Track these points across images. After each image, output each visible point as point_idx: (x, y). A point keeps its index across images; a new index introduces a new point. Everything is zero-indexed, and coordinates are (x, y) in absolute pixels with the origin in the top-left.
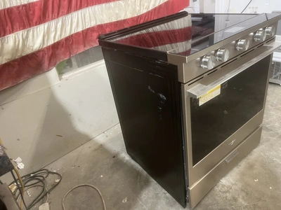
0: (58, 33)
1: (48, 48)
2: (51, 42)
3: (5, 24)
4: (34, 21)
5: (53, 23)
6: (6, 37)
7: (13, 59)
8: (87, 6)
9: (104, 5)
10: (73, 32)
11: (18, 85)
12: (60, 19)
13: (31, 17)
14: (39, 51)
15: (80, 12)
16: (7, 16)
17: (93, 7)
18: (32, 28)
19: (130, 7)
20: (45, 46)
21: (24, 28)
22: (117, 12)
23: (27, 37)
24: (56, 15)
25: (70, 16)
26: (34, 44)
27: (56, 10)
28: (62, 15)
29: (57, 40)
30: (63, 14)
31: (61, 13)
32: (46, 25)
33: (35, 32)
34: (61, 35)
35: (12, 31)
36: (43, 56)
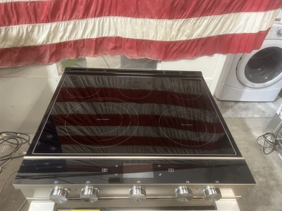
0: (67, 34)
1: (52, 45)
2: (57, 41)
3: (11, 15)
4: (41, 19)
5: (62, 25)
6: (11, 27)
7: (15, 46)
8: (109, 15)
9: (129, 19)
10: (85, 37)
11: (16, 68)
12: (72, 22)
13: (39, 14)
14: (41, 46)
15: (97, 19)
16: (14, 9)
17: (116, 17)
18: (38, 25)
19: (163, 30)
20: (49, 43)
21: (30, 22)
22: (145, 30)
23: (32, 31)
24: (68, 17)
25: (84, 22)
26: (38, 39)
27: (69, 13)
28: (75, 19)
29: (64, 40)
30: (77, 18)
31: (74, 17)
32: (54, 24)
33: (41, 29)
34: (70, 37)
35: (18, 22)
36: (45, 51)
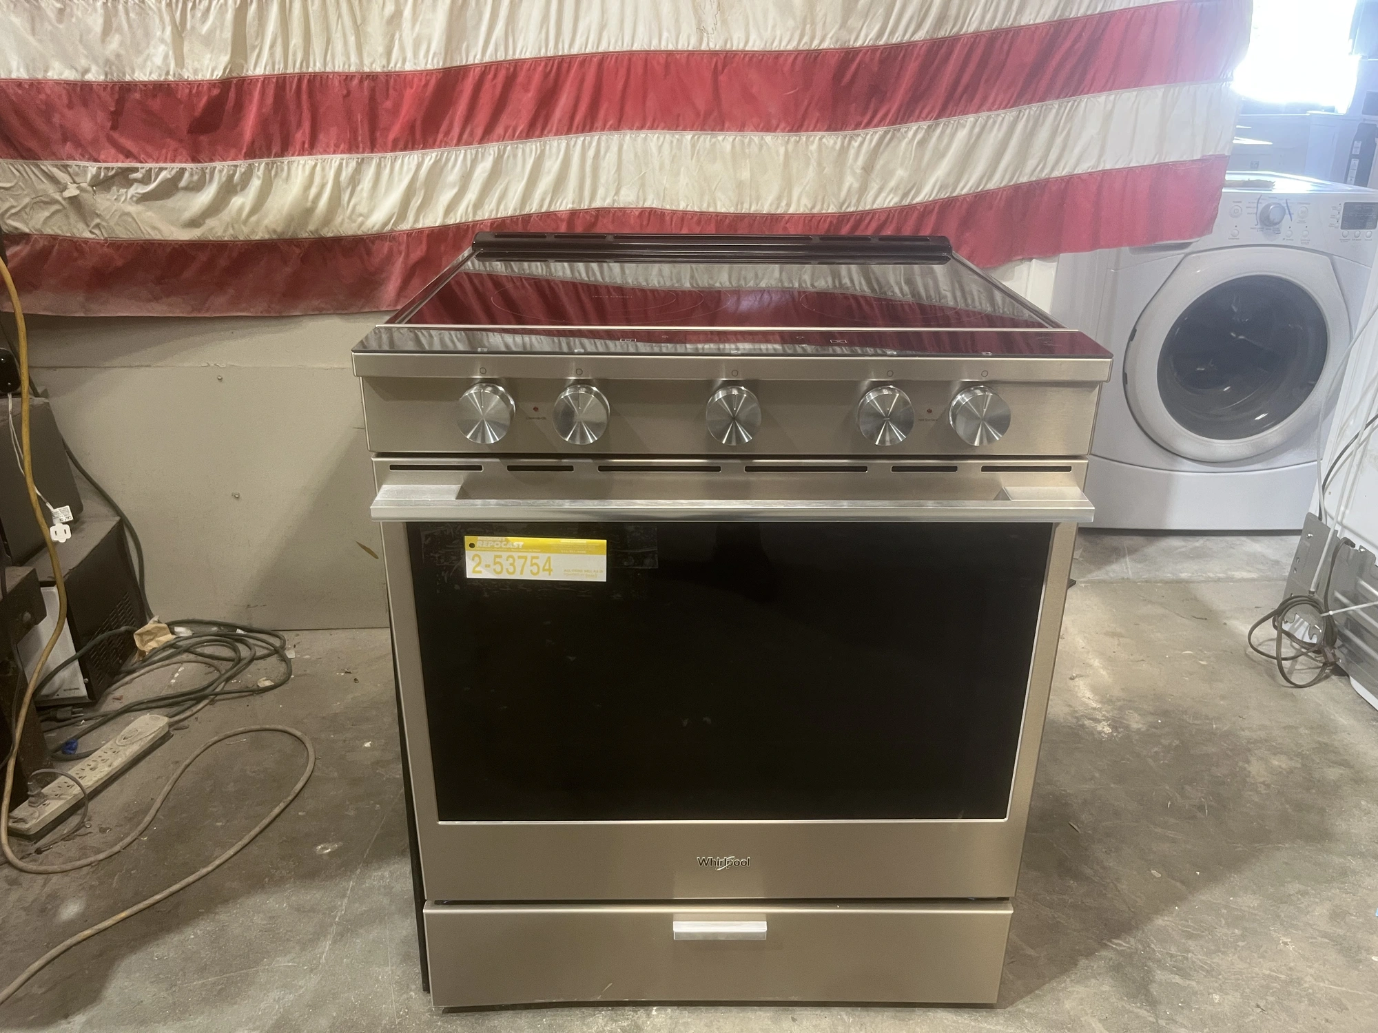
0: (471, 195)
1: (415, 236)
2: (433, 218)
3: (293, 119)
4: (391, 136)
5: (457, 158)
6: (286, 160)
7: (289, 235)
8: (617, 127)
9: (688, 136)
10: (533, 207)
11: (280, 317)
12: (492, 150)
13: (384, 120)
14: (380, 237)
15: (579, 140)
16: (304, 97)
17: (642, 134)
18: (376, 157)
19: (811, 173)
20: (406, 226)
21: (352, 147)
22: (745, 175)
23: (354, 181)
24: (479, 132)
25: (532, 147)
26: (371, 212)
27: (482, 116)
28: (502, 138)
29: (457, 217)
30: (512, 135)
31: (499, 130)
32: (431, 156)
33: (387, 172)
34: (478, 205)
35: (311, 147)
36: (389, 259)
